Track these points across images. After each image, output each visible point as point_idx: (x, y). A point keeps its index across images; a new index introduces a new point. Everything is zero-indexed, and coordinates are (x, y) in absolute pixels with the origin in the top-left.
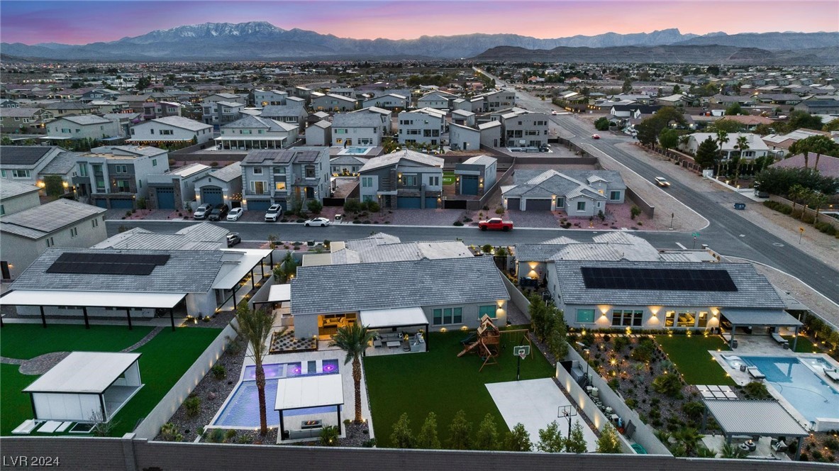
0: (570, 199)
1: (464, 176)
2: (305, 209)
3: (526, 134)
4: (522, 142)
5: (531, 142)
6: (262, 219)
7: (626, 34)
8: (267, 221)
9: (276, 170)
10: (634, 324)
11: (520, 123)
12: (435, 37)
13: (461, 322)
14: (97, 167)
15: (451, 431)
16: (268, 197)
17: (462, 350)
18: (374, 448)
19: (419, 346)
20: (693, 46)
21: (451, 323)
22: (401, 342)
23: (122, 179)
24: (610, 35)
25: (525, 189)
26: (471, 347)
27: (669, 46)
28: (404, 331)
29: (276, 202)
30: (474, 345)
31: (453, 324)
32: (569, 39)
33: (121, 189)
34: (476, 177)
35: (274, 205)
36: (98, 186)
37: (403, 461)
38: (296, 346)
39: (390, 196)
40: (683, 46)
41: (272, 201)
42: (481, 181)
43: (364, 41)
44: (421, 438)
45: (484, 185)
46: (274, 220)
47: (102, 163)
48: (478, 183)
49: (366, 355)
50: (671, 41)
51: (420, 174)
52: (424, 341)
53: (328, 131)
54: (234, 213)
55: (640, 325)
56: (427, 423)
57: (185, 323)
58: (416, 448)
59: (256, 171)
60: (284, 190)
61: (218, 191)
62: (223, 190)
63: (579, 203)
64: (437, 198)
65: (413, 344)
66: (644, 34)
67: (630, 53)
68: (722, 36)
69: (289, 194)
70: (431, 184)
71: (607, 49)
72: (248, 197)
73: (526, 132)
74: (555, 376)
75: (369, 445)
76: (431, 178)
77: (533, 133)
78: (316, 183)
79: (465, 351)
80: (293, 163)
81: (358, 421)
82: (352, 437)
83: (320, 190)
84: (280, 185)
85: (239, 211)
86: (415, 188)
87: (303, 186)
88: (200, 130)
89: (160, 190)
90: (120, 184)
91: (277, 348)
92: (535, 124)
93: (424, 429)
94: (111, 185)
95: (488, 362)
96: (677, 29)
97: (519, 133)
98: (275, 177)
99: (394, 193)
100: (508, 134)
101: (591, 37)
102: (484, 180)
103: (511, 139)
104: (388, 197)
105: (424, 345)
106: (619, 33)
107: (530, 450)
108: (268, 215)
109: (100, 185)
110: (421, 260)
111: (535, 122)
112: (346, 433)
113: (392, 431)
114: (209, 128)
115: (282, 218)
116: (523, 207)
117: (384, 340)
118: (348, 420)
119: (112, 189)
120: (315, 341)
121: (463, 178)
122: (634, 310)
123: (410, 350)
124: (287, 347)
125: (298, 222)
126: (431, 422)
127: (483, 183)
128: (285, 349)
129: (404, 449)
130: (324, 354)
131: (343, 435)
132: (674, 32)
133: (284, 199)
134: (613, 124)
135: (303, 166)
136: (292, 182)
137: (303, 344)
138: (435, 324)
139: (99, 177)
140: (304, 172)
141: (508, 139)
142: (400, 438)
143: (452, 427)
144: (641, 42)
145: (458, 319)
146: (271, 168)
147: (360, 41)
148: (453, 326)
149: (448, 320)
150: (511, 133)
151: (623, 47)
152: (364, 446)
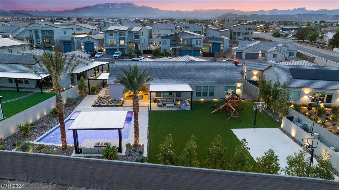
0: (270, 52)
1: (214, 44)
2: (133, 54)
3: (242, 34)
4: (240, 38)
5: (244, 38)
6: (112, 57)
7: (281, 10)
8: (114, 58)
9: (120, 35)
10: (326, 102)
11: (240, 29)
12: (200, 10)
13: (213, 96)
14: (36, 31)
15: (209, 154)
16: (116, 48)
17: (214, 110)
18: (146, 163)
19: (186, 106)
20: (312, 15)
21: (207, 96)
22: (175, 104)
23: (48, 38)
24: (275, 10)
25: (245, 48)
26: (220, 107)
27: (301, 15)
28: (177, 99)
29: (119, 50)
30: (223, 106)
31: (208, 97)
32: (256, 12)
33: (48, 43)
34: (220, 44)
35: (118, 51)
36: (37, 41)
37: (167, 176)
38: (109, 103)
39: (176, 49)
40: (307, 15)
41: (118, 50)
42: (222, 46)
43: (171, 11)
44: (182, 157)
45: (223, 48)
46: (118, 57)
47: (39, 30)
48: (220, 47)
49: (152, 110)
50: (302, 13)
51: (191, 39)
52: (189, 105)
53: (150, 31)
54: (99, 54)
55: (330, 102)
56: (188, 144)
57: (51, 91)
58: (179, 165)
59: (110, 35)
60: (124, 45)
61: (92, 44)
62: (94, 44)
63: (274, 54)
64: (199, 51)
65: (182, 105)
66: (289, 10)
67: (283, 17)
68: (325, 11)
69: (126, 47)
70: (197, 44)
71: (273, 16)
72: (106, 47)
73: (242, 33)
74: (281, 127)
75: (141, 161)
76: (197, 41)
77: (246, 34)
78: (139, 42)
79: (216, 110)
80: (129, 32)
81: (136, 145)
82: (129, 155)
83: (142, 45)
84: (122, 42)
85: (101, 53)
86: (189, 46)
87: (134, 43)
88: (94, 29)
89: (65, 44)
90: (47, 40)
91: (97, 103)
92: (247, 29)
93: (186, 150)
94: (43, 41)
95: (232, 116)
96: (304, 8)
97: (239, 34)
98: (120, 38)
99: (178, 47)
100: (234, 34)
101: (266, 11)
102: (223, 45)
103: (235, 36)
104: (175, 49)
105: (190, 107)
106: (278, 9)
107: (278, 174)
108: (114, 55)
109: (38, 41)
110: (190, 61)
111: (247, 28)
112: (126, 152)
113: (159, 150)
114: (98, 29)
115: (122, 57)
116: (244, 56)
117: (164, 103)
118: (130, 144)
119: (44, 43)
120: (122, 101)
121: (213, 45)
122: (327, 93)
123: (180, 109)
124: (104, 103)
125: (129, 59)
126: (192, 144)
127: (223, 47)
128: (102, 104)
129: (167, 166)
130: (126, 108)
131: (123, 153)
132: (303, 9)
133: (123, 48)
134: (282, 35)
135: (134, 33)
136: (128, 41)
137: (113, 103)
138: (196, 96)
139: (37, 37)
140: (134, 36)
141: (233, 36)
142: (165, 156)
143: (211, 149)
144: (288, 14)
145: (212, 94)
146: (118, 33)
147: (169, 11)
148: (208, 98)
149: (205, 94)
150: (235, 34)
151: (281, 15)
152: (137, 161)
